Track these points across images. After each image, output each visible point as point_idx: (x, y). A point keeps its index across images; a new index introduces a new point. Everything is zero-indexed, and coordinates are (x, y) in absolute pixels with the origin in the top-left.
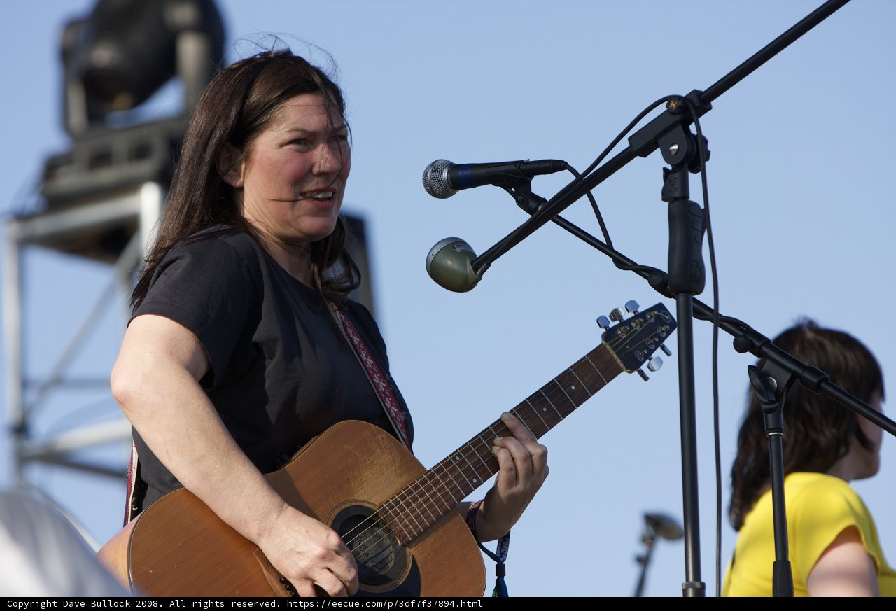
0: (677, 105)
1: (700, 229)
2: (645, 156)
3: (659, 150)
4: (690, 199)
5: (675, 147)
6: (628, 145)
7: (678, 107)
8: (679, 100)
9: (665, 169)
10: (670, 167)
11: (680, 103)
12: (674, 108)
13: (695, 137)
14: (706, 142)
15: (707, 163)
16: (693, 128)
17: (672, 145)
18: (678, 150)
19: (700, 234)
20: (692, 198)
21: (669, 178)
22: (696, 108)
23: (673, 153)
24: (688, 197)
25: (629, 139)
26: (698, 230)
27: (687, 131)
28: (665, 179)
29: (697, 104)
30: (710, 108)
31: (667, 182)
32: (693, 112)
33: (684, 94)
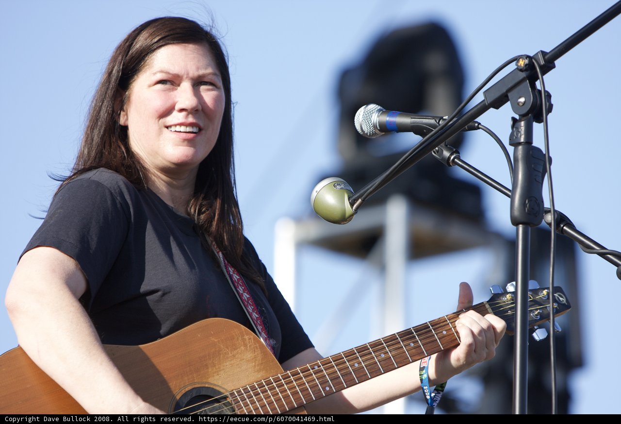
0: (524, 63)
1: (541, 171)
2: (497, 107)
3: (509, 102)
4: (533, 145)
5: (522, 100)
6: (484, 99)
7: (526, 65)
8: (526, 59)
9: (514, 119)
10: (517, 117)
11: (527, 61)
12: (522, 65)
13: (540, 92)
14: (549, 96)
15: (550, 116)
16: (538, 84)
17: (520, 98)
18: (525, 102)
19: (540, 175)
20: (535, 144)
21: (516, 126)
22: (541, 67)
23: (521, 104)
24: (532, 143)
25: (485, 92)
26: (539, 172)
27: (533, 86)
28: (513, 126)
29: (542, 62)
30: (554, 67)
31: (515, 129)
32: (538, 70)
33: (531, 55)
